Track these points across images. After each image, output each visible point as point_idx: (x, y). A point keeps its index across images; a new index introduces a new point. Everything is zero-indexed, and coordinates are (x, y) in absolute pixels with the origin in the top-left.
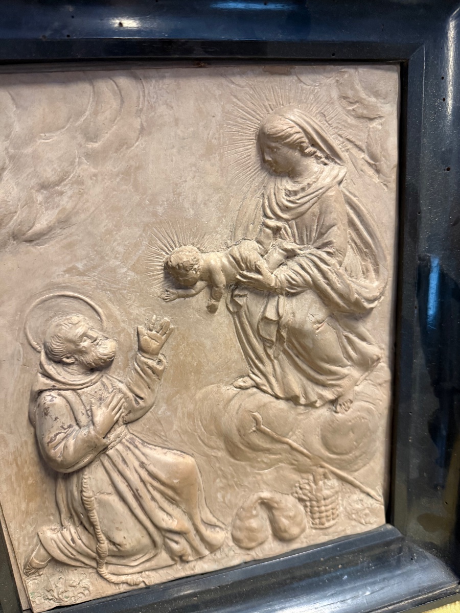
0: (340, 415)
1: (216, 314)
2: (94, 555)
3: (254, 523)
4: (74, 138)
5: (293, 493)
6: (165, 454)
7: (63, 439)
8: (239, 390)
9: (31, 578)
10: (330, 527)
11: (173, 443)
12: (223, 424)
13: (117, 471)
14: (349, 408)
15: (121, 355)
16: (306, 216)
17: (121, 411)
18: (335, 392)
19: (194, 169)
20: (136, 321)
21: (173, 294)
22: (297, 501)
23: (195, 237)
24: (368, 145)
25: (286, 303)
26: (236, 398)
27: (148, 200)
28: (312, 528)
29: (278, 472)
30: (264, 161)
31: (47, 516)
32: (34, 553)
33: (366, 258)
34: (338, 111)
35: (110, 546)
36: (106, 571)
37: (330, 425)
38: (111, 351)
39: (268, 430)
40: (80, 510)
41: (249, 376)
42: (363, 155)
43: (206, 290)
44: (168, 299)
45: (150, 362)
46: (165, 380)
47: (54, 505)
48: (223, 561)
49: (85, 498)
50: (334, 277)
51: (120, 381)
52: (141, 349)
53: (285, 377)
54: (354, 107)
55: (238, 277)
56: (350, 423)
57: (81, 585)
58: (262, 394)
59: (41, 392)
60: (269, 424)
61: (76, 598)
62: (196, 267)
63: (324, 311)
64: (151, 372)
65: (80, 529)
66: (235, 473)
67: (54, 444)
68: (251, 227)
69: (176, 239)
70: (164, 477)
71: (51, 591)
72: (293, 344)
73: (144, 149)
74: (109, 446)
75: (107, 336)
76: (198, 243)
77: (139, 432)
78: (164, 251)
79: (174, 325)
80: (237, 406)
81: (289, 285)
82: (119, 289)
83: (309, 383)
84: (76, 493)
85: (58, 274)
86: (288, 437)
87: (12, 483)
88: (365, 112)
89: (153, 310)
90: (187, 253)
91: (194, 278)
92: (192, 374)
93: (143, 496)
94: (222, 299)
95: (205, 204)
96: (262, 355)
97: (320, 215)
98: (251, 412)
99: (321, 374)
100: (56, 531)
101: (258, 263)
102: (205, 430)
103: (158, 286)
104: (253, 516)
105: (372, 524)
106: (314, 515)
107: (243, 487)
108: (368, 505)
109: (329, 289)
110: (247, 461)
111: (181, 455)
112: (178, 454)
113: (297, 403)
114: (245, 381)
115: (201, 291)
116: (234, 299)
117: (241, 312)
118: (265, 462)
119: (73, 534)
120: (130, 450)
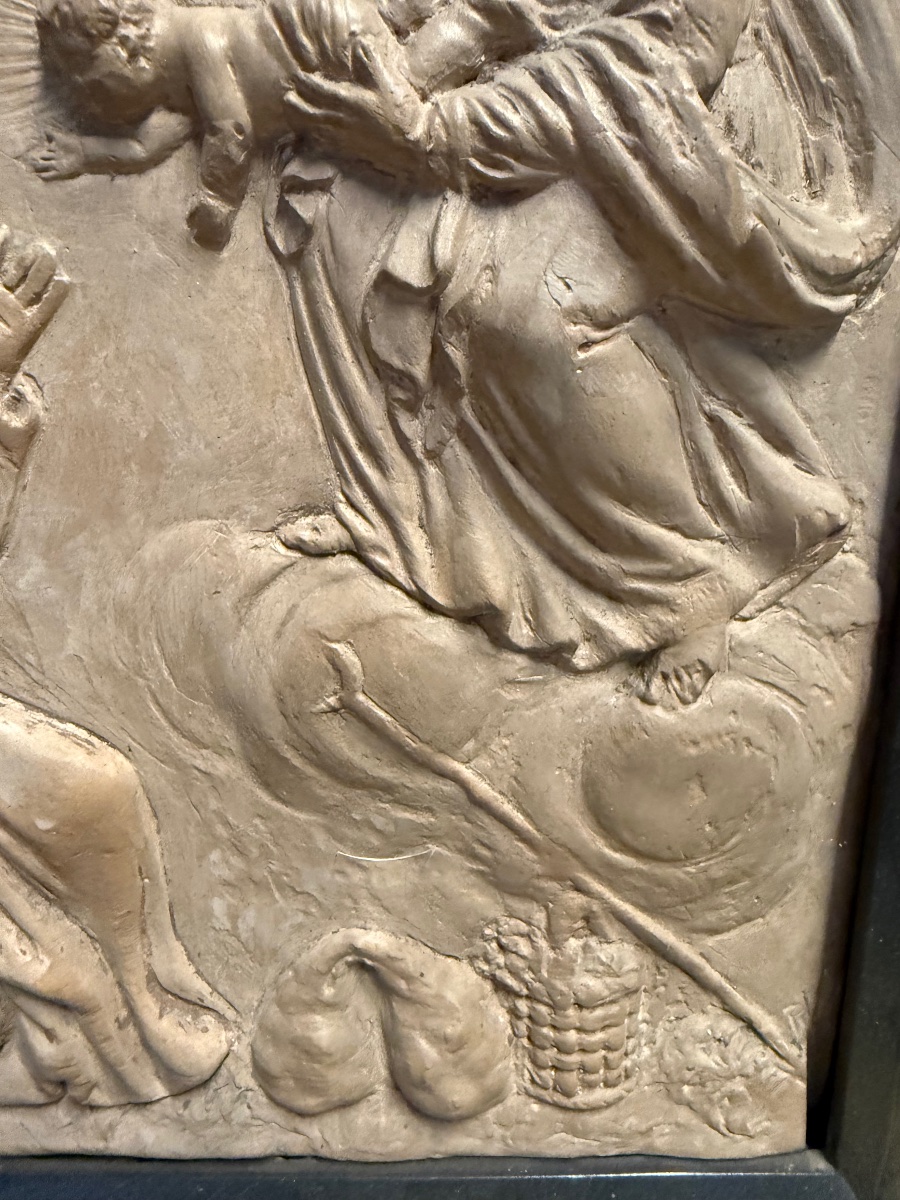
0: (658, 711)
1: (225, 254)
3: (324, 1030)
5: (476, 956)
6: (30, 726)
8: (298, 555)
10: (593, 1109)
11: (64, 697)
12: (230, 664)
14: (697, 695)
18: (651, 625)
21: (67, 149)
22: (488, 986)
26: (282, 583)
28: (528, 1094)
29: (422, 871)
33: (824, 115)
37: (616, 742)
39: (382, 714)
41: (334, 511)
43: (188, 151)
44: (53, 168)
46: (40, 469)
48: (210, 1132)
50: (665, 122)
55: (293, 97)
56: (693, 751)
58: (374, 583)
60: (386, 695)
63: (618, 274)
66: (276, 844)
70: (8, 801)
79: (70, 271)
80: (280, 611)
81: (482, 147)
86: (462, 756)
92: (134, 467)
94: (248, 202)
96: (380, 433)
98: (325, 638)
99: (603, 550)
101: (367, 40)
102: (171, 673)
103: (20, 116)
104: (321, 1001)
105: (751, 1137)
106: (540, 1053)
107: (299, 897)
108: (744, 1066)
109: (637, 171)
110: (316, 811)
111: (87, 741)
112: (75, 736)
113: (500, 640)
114: (319, 527)
115: (168, 156)
116: (287, 198)
117: (310, 254)
118: (379, 832)
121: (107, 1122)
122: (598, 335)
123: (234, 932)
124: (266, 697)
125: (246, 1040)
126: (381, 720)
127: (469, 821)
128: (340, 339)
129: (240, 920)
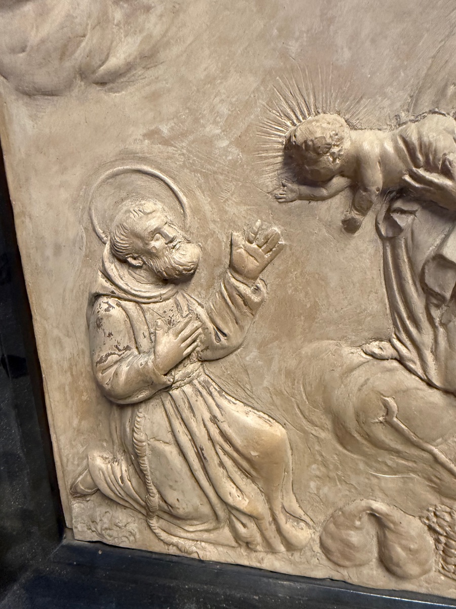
1: (356, 234)
2: (143, 503)
5: (423, 517)
6: (247, 413)
7: (116, 362)
8: (371, 358)
9: (77, 501)
11: (260, 402)
13: (180, 418)
15: (205, 269)
17: (195, 344)
20: (232, 224)
21: (292, 191)
22: (426, 528)
23: (345, 99)
26: (362, 368)
27: (277, 29)
28: (440, 573)
29: (405, 483)
32: (81, 477)
35: (161, 502)
36: (156, 525)
38: (190, 261)
39: (403, 427)
40: (130, 449)
41: (390, 341)
43: (347, 193)
44: (284, 198)
45: (242, 288)
46: (261, 316)
48: (301, 567)
49: (135, 440)
51: (199, 304)
52: (232, 267)
55: (407, 178)
57: (127, 528)
59: (97, 296)
61: (120, 541)
62: (335, 150)
64: (242, 302)
65: (131, 469)
66: (341, 465)
67: (103, 367)
70: (240, 443)
71: (95, 523)
74: (173, 386)
75: (190, 239)
76: (348, 111)
77: (216, 376)
78: (289, 118)
79: (285, 240)
80: (362, 380)
82: (215, 173)
85: (137, 139)
86: (435, 444)
87: (65, 393)
89: (258, 212)
91: (330, 169)
92: (302, 318)
93: (208, 458)
94: (370, 213)
95: (373, 41)
96: (421, 315)
98: (382, 394)
100: (107, 461)
102: (307, 398)
103: (272, 176)
104: (355, 527)
107: (348, 485)
111: (268, 420)
112: (264, 418)
114: (382, 347)
115: (338, 194)
116: (392, 215)
117: (399, 239)
118: (389, 466)
119: (124, 472)
120: (202, 396)
121: (261, 557)
123: (317, 494)
124: (351, 412)
125: (318, 534)
126: (403, 429)
127: (432, 467)
129: (321, 491)
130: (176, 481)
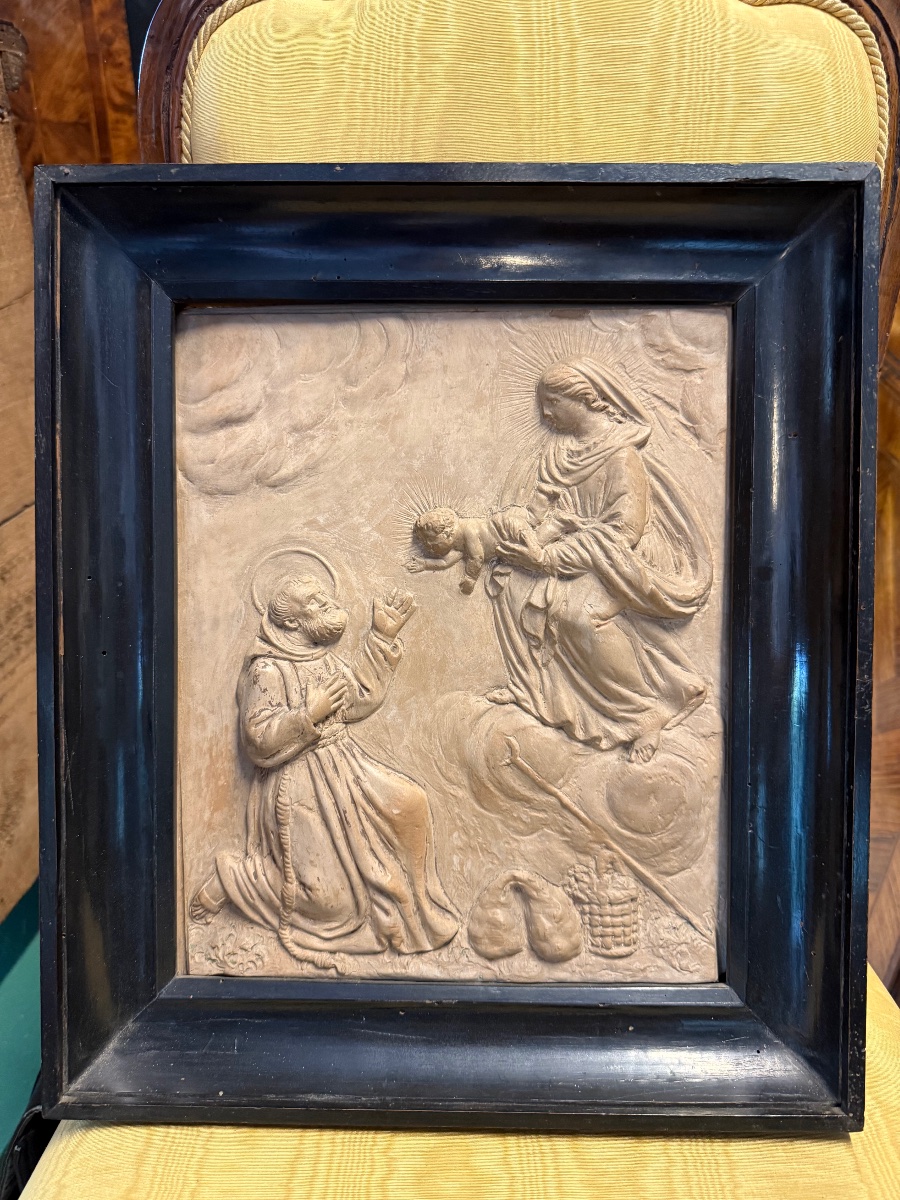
0: (635, 765)
1: (471, 596)
2: (278, 902)
3: (500, 915)
4: (334, 380)
5: (565, 885)
6: (388, 774)
7: (268, 718)
8: (494, 704)
10: (620, 957)
11: (400, 763)
13: (325, 781)
14: (650, 758)
16: (590, 481)
17: (341, 701)
18: (630, 731)
19: (460, 421)
20: (374, 592)
21: (420, 563)
22: (570, 899)
23: (453, 498)
24: (683, 403)
25: (559, 587)
26: (487, 715)
27: (404, 453)
28: (590, 951)
29: (542, 842)
30: (544, 417)
31: (233, 836)
32: (207, 884)
33: (679, 547)
34: (644, 360)
35: (298, 889)
36: (291, 937)
37: (619, 778)
38: (339, 622)
39: (527, 766)
40: (271, 825)
41: (507, 687)
42: (676, 415)
43: (461, 563)
44: (414, 569)
45: (383, 645)
46: (399, 673)
47: (242, 822)
48: (450, 967)
49: (279, 805)
50: (620, 557)
51: (345, 664)
52: (375, 627)
53: (556, 695)
54: (665, 356)
55: (499, 548)
56: (650, 781)
57: (254, 950)
58: (524, 714)
59: (255, 658)
60: (527, 758)
61: (245, 968)
62: (448, 530)
63: (609, 603)
64: (383, 659)
65: (268, 861)
66: (481, 828)
67: (257, 721)
68: (522, 491)
69: (431, 499)
70: (383, 803)
71: (216, 948)
72: (567, 646)
73: (406, 397)
74: (320, 742)
75: (339, 605)
80: (488, 725)
81: (561, 564)
82: (360, 551)
83: (593, 712)
84: (270, 801)
85: (297, 527)
86: (558, 785)
87: (200, 780)
88: (679, 362)
89: (395, 581)
90: (440, 513)
91: (445, 544)
92: (434, 672)
93: (351, 823)
94: (480, 579)
95: (469, 461)
96: (527, 659)
97: (608, 480)
98: (505, 734)
99: (610, 701)
100: (239, 859)
101: (524, 532)
102: (443, 752)
103: (404, 552)
104: (500, 903)
105: (691, 972)
106: (595, 930)
107: (490, 855)
108: (687, 939)
109: (612, 572)
110: (498, 813)
112: (405, 779)
113: (572, 736)
114: (502, 694)
115: (454, 564)
116: (494, 578)
117: (502, 596)
118: (524, 822)
119: (258, 866)
120: (345, 757)
121: (406, 961)
122: (603, 622)
123: (461, 872)
124: (482, 761)
125: (465, 927)
126: (527, 768)
127: (561, 815)
128: (512, 624)
129: (464, 866)
130: (318, 855)
